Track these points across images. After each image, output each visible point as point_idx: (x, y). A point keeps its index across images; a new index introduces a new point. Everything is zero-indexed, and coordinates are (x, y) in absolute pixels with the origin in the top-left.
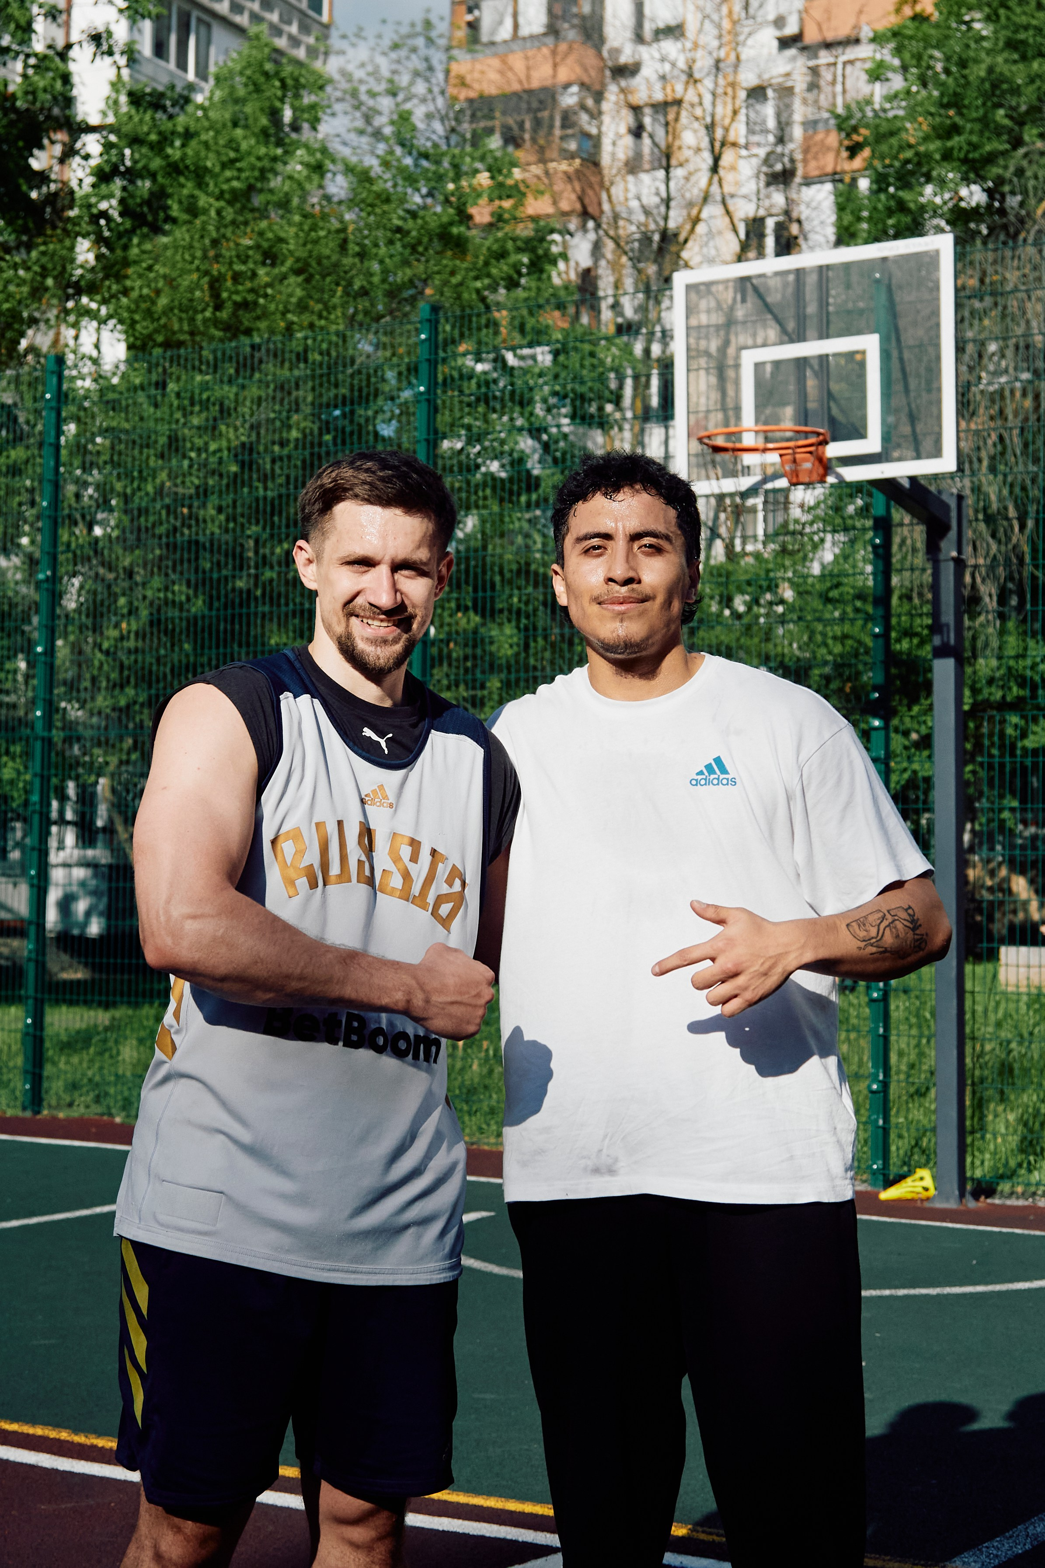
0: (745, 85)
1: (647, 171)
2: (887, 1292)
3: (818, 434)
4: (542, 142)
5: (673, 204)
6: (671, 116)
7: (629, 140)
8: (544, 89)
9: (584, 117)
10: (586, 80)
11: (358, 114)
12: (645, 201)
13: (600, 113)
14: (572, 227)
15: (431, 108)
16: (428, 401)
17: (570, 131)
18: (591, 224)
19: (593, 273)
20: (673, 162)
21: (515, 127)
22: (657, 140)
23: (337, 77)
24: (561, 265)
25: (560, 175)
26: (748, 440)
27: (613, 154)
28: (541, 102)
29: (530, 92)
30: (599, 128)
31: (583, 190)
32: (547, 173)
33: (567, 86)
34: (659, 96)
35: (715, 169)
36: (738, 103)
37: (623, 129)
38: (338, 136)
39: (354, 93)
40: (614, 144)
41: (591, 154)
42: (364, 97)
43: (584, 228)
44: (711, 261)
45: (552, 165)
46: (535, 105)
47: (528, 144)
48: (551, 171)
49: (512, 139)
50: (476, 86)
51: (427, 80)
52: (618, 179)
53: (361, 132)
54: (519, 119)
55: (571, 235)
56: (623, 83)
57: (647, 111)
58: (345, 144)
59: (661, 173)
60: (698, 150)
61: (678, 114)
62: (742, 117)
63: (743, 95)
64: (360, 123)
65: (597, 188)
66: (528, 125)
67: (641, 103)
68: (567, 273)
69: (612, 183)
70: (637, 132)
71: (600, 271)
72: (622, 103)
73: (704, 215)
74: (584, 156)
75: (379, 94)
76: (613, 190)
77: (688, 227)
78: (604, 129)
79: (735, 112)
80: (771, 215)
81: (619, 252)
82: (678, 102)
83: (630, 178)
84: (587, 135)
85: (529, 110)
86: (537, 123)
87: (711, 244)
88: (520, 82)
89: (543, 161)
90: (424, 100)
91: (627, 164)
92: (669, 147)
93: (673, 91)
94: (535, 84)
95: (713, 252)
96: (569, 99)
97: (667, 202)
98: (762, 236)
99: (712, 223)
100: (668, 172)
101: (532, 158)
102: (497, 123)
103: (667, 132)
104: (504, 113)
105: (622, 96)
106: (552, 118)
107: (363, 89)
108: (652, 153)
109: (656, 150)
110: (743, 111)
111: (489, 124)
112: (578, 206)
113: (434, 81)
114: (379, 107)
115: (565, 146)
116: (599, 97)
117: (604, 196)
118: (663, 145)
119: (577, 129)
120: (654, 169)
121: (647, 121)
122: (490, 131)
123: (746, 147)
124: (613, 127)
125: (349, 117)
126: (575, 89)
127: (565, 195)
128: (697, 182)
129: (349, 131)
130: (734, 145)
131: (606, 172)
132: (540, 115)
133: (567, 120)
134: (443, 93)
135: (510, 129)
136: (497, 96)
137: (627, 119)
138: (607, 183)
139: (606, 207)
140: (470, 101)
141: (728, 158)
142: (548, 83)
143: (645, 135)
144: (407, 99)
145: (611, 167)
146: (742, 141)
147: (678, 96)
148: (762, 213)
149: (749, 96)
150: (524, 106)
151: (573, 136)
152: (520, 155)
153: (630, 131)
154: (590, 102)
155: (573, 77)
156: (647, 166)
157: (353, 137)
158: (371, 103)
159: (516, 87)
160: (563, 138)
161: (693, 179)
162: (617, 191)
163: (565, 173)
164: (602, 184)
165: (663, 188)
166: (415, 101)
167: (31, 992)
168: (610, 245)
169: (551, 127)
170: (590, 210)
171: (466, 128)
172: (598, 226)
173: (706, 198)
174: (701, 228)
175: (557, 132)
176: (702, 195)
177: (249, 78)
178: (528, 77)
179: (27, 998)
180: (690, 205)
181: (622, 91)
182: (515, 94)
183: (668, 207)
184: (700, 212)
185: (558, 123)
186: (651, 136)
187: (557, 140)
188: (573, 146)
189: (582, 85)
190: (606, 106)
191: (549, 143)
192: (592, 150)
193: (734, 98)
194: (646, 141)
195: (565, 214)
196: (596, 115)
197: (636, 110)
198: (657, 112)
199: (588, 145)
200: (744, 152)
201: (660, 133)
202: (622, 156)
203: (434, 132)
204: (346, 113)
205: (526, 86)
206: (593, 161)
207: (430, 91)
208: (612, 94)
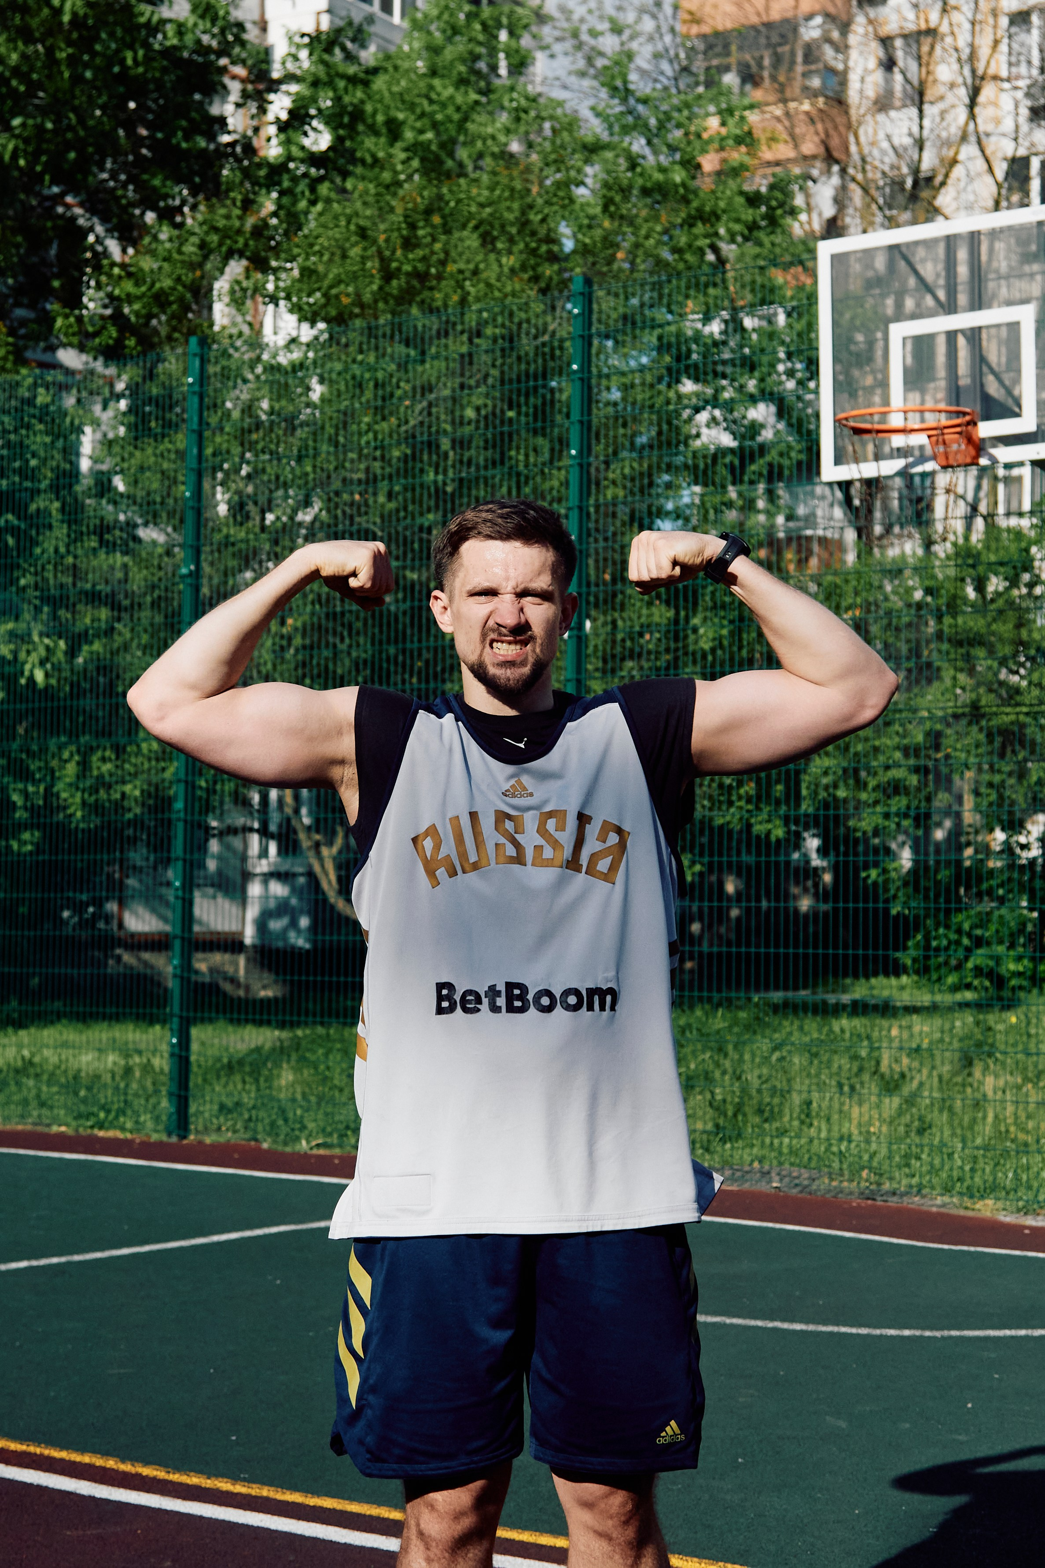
0: (1006, 10)
1: (898, 109)
2: (1023, 1332)
3: (965, 414)
4: (782, 78)
5: (928, 145)
6: (925, 49)
7: (878, 76)
8: (786, 21)
9: (829, 52)
10: (832, 10)
11: (579, 55)
12: (896, 142)
13: (847, 47)
14: (815, 173)
15: (660, 47)
16: (582, 379)
17: (813, 67)
18: (836, 168)
19: (839, 223)
20: (928, 97)
21: (752, 63)
22: (909, 75)
23: (556, 14)
24: (803, 217)
25: (802, 117)
26: (896, 420)
27: (861, 91)
28: (782, 36)
29: (768, 25)
30: (845, 61)
31: (827, 135)
32: (787, 114)
33: (809, 17)
34: (911, 27)
35: (972, 104)
36: (1000, 33)
37: (872, 63)
38: (558, 79)
39: (575, 34)
40: (862, 80)
41: (836, 92)
42: (585, 37)
43: (829, 172)
44: (969, 208)
45: (792, 105)
46: (775, 39)
47: (767, 82)
48: (792, 111)
49: (750, 78)
50: (710, 21)
51: (654, 17)
52: (869, 118)
53: (582, 74)
54: (757, 54)
55: (814, 181)
56: (872, 12)
57: (898, 43)
58: (565, 87)
59: (914, 112)
60: (952, 86)
61: (932, 47)
62: (1004, 47)
63: (1004, 21)
64: (581, 64)
65: (842, 129)
66: (767, 62)
67: (893, 33)
68: (809, 223)
69: (860, 123)
70: (889, 64)
71: (848, 220)
72: (872, 36)
73: (961, 157)
74: (830, 94)
75: (602, 34)
76: (861, 132)
77: (943, 171)
78: (851, 64)
79: (996, 43)
80: (1036, 154)
81: (868, 199)
82: (931, 32)
83: (881, 117)
84: (832, 71)
85: (769, 45)
86: (777, 60)
87: (969, 188)
88: (758, 14)
89: (784, 101)
90: (651, 39)
91: (876, 102)
92: (922, 83)
93: (927, 21)
94: (775, 15)
95: (971, 198)
96: (812, 31)
97: (920, 144)
98: (1027, 179)
99: (970, 165)
100: (921, 111)
101: (771, 98)
102: (733, 60)
103: (920, 65)
104: (740, 48)
105: (870, 29)
106: (793, 54)
107: (584, 28)
108: (904, 91)
109: (908, 87)
110: (1006, 41)
111: (725, 61)
112: (821, 150)
113: (661, 16)
114: (602, 48)
115: (808, 83)
116: (845, 27)
117: (852, 139)
118: (916, 82)
119: (820, 66)
120: (905, 106)
121: (899, 55)
122: (727, 69)
123: (1008, 80)
124: (861, 61)
125: (570, 58)
126: (818, 20)
127: (808, 137)
128: (955, 120)
129: (570, 73)
130: (996, 78)
131: (853, 112)
132: (780, 50)
133: (811, 54)
134: (672, 30)
135: (748, 66)
136: (732, 30)
137: (877, 51)
138: (855, 124)
139: (853, 148)
140: (703, 37)
141: (988, 92)
142: (790, 14)
143: (896, 70)
144: (632, 38)
145: (859, 108)
146: (1004, 74)
147: (932, 25)
148: (1022, 152)
149: (1012, 23)
150: (763, 41)
151: (817, 71)
152: (758, 95)
153: (881, 63)
154: (835, 35)
155: (817, 7)
156: (898, 103)
157: (573, 80)
158: (592, 42)
159: (754, 20)
160: (805, 75)
161: (949, 117)
162: (866, 133)
163: (807, 113)
164: (849, 126)
165: (915, 130)
166: (641, 40)
167: (176, 1009)
168: (856, 193)
169: (793, 63)
170: (836, 154)
171: (699, 65)
172: (843, 171)
173: (964, 138)
174: (958, 171)
175: (799, 69)
176: (960, 133)
177: (447, 22)
178: (767, 8)
179: (172, 1015)
180: (947, 143)
181: (870, 22)
182: (753, 27)
183: (921, 149)
184: (957, 153)
185: (799, 59)
186: (903, 72)
187: (799, 78)
188: (816, 82)
189: (827, 15)
190: (853, 39)
191: (790, 79)
192: (838, 88)
193: (995, 27)
194: (898, 77)
195: (806, 158)
196: (842, 48)
197: (886, 42)
198: (908, 45)
199: (833, 81)
200: (1006, 85)
201: (913, 66)
202: (871, 93)
203: (662, 73)
204: (566, 54)
205: (765, 19)
206: (840, 101)
207: (658, 28)
208: (860, 25)
